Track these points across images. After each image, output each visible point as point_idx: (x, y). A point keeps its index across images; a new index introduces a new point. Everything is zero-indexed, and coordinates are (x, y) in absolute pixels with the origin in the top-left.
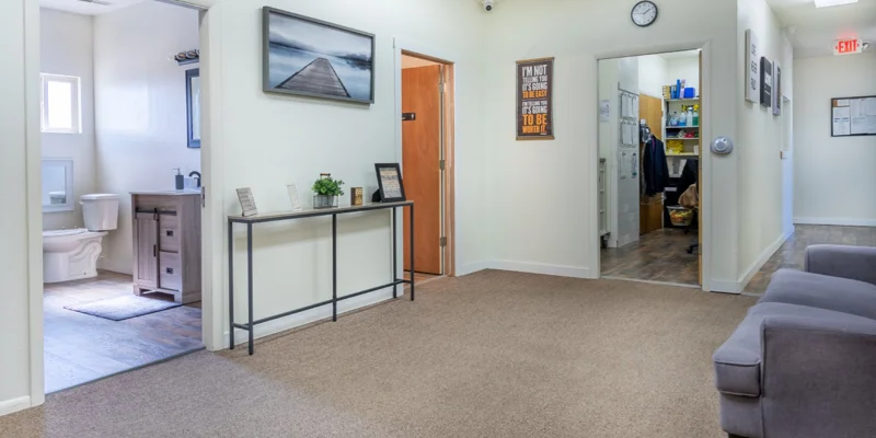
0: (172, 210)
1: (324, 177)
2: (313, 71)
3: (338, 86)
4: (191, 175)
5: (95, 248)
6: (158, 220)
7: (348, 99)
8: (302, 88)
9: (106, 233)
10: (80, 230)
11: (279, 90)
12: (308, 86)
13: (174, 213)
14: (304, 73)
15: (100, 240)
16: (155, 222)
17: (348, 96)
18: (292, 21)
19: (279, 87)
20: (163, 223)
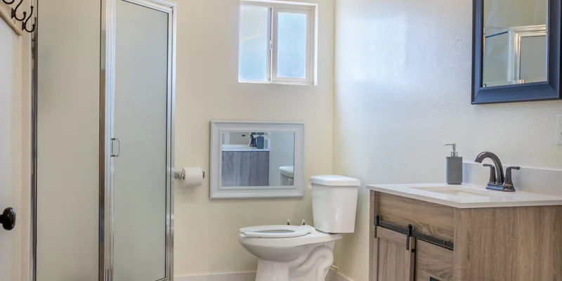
0: (444, 236)
4: (479, 160)
5: (324, 257)
6: (414, 251)
9: (340, 238)
10: (307, 228)
13: (449, 245)
15: (332, 246)
16: (408, 254)
20: (423, 259)
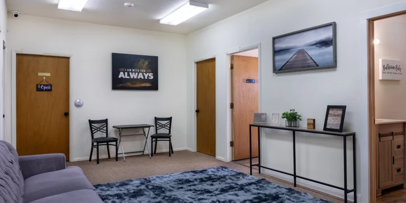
1: (292, 112)
2: (296, 58)
3: (311, 61)
7: (317, 67)
8: (291, 68)
11: (280, 71)
12: (293, 66)
14: (291, 60)
17: (317, 65)
18: (285, 38)
19: (280, 70)
